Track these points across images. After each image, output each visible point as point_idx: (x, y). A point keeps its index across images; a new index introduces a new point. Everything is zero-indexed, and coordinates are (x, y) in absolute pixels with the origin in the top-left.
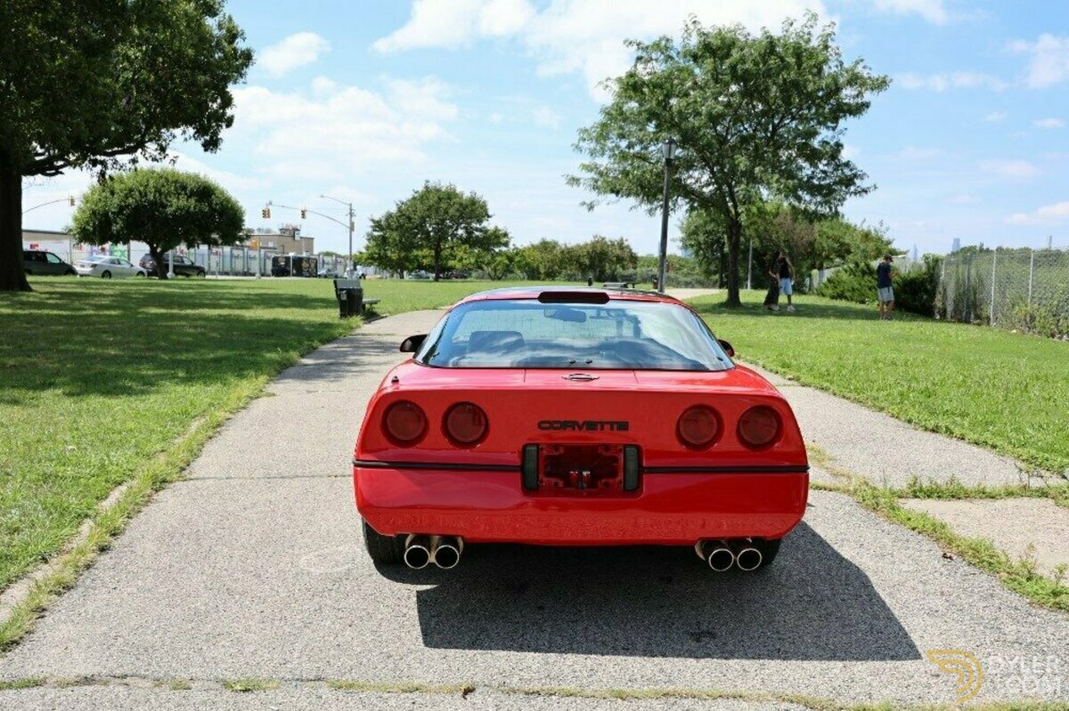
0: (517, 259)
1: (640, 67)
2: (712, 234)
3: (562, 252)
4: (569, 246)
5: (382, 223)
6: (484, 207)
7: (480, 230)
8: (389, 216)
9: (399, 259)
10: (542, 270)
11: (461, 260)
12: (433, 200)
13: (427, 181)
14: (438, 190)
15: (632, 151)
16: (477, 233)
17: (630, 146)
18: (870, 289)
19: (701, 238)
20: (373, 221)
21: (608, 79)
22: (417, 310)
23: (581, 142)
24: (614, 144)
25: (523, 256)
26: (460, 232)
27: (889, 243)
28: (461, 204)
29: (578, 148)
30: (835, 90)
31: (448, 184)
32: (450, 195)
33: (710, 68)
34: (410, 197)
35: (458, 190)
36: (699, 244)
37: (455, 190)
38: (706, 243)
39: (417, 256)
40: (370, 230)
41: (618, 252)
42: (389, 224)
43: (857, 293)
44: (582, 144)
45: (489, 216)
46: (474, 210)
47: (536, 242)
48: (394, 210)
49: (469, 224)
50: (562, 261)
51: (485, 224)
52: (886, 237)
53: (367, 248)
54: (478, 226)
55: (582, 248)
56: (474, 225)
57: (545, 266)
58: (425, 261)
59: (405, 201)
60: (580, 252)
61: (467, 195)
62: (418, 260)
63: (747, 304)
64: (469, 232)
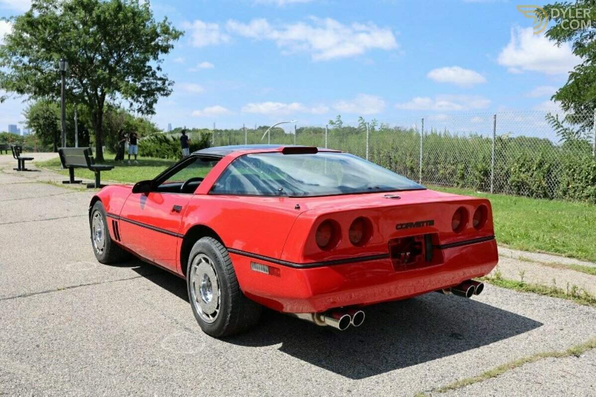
1: (35, 11)
2: (48, 119)
17: (30, 62)
18: (168, 150)
19: (41, 122)
24: (17, 59)
30: (155, 36)
36: (40, 126)
38: (44, 125)
43: (160, 153)
63: (108, 160)
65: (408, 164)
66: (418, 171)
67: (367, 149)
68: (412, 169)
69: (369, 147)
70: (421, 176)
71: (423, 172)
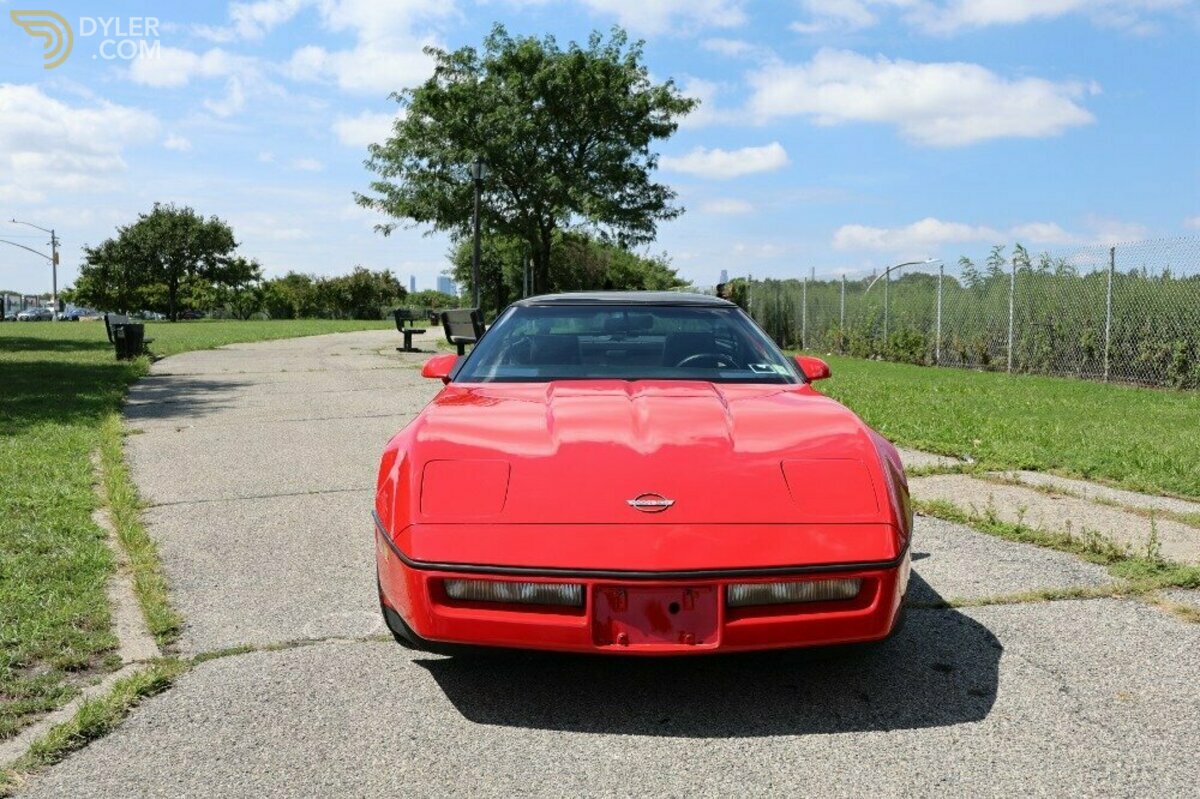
0: (267, 295)
1: (441, 78)
3: (320, 287)
4: (328, 280)
5: (102, 253)
6: (228, 235)
7: (222, 261)
8: (110, 246)
9: (121, 296)
10: (297, 308)
11: (199, 296)
12: (166, 225)
13: (158, 204)
14: (172, 215)
15: (433, 170)
16: (221, 266)
17: (431, 166)
20: (90, 252)
21: (405, 90)
22: (192, 350)
23: (375, 159)
24: (412, 163)
25: (274, 291)
26: (200, 264)
27: (673, 273)
28: (201, 231)
29: (371, 165)
30: (643, 110)
31: (184, 208)
32: (186, 221)
33: (516, 82)
34: (136, 222)
35: (196, 215)
37: (192, 214)
39: (142, 293)
40: (86, 262)
41: (384, 286)
42: (110, 255)
44: (375, 161)
45: (235, 245)
46: (217, 238)
47: (283, 275)
48: (116, 237)
49: (210, 254)
50: (319, 297)
51: (230, 254)
52: (671, 267)
53: (78, 284)
54: (222, 256)
55: (342, 282)
56: (217, 255)
57: (300, 302)
58: (152, 299)
59: (130, 227)
60: (341, 285)
61: (207, 220)
62: (142, 298)
64: (211, 263)
65: (1083, 342)
66: (1101, 355)
67: (1011, 312)
68: (1090, 351)
69: (1014, 309)
70: (1107, 367)
71: (1111, 356)
